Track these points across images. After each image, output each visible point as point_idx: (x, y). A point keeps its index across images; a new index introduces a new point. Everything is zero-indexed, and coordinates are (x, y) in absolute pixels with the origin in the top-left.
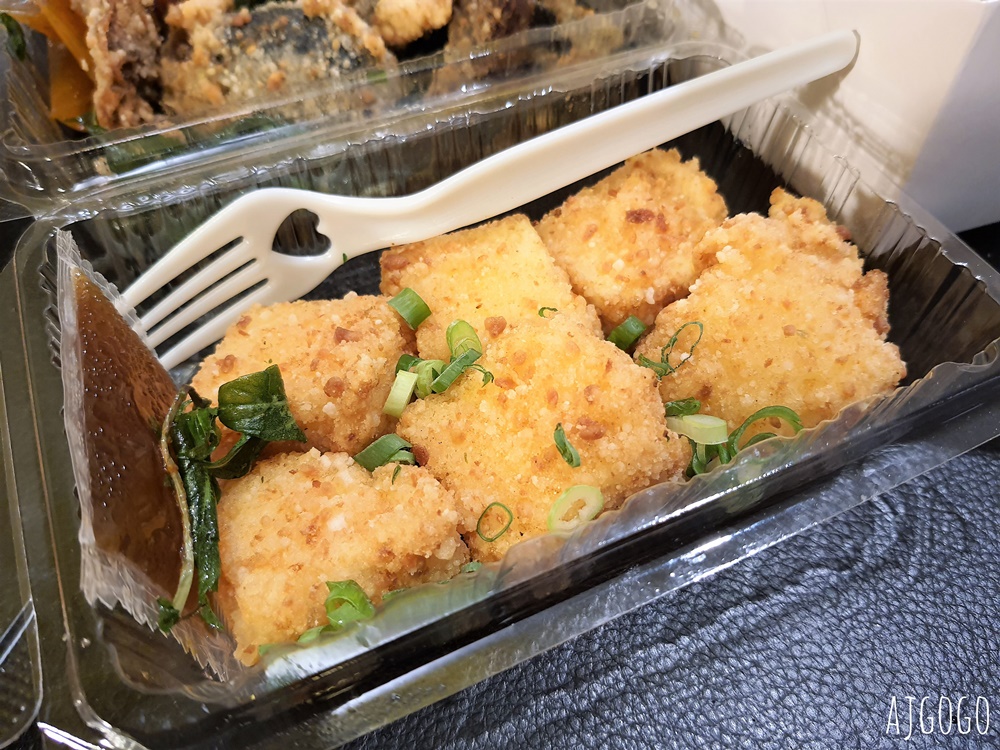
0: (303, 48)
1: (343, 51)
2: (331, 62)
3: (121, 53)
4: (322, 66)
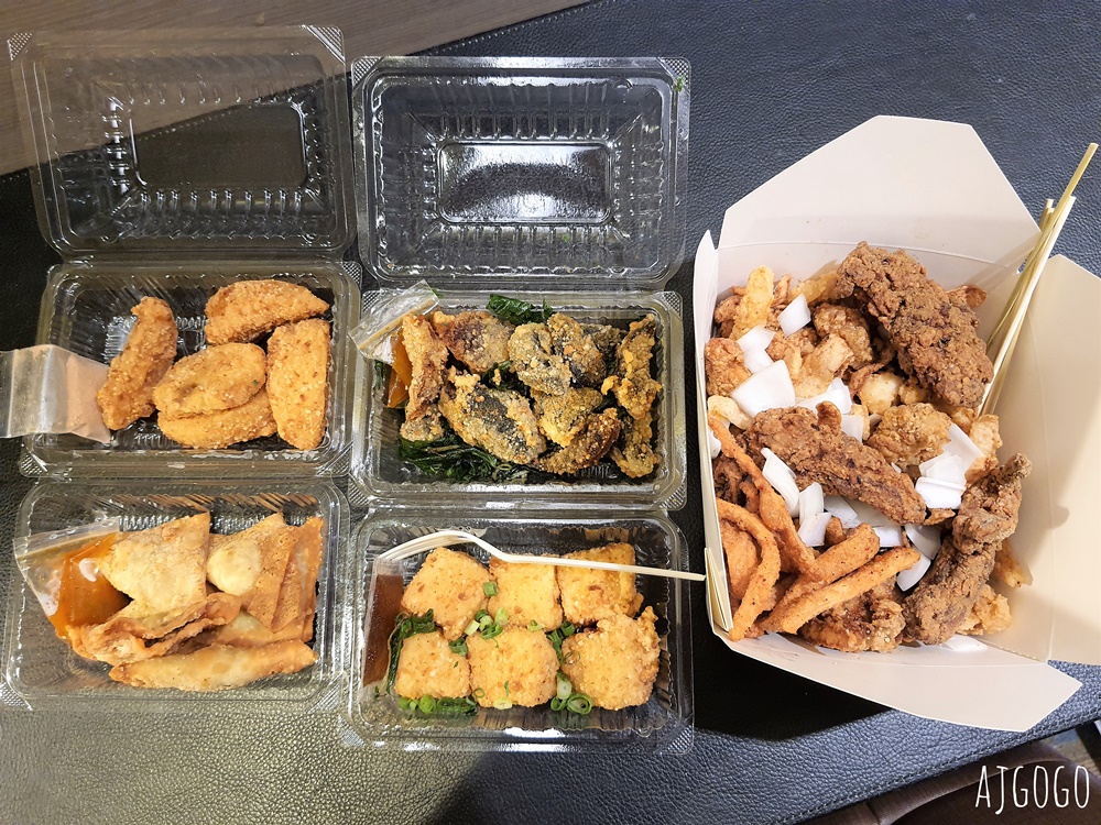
0: (500, 430)
1: (517, 439)
2: (511, 441)
3: (423, 399)
4: (506, 442)
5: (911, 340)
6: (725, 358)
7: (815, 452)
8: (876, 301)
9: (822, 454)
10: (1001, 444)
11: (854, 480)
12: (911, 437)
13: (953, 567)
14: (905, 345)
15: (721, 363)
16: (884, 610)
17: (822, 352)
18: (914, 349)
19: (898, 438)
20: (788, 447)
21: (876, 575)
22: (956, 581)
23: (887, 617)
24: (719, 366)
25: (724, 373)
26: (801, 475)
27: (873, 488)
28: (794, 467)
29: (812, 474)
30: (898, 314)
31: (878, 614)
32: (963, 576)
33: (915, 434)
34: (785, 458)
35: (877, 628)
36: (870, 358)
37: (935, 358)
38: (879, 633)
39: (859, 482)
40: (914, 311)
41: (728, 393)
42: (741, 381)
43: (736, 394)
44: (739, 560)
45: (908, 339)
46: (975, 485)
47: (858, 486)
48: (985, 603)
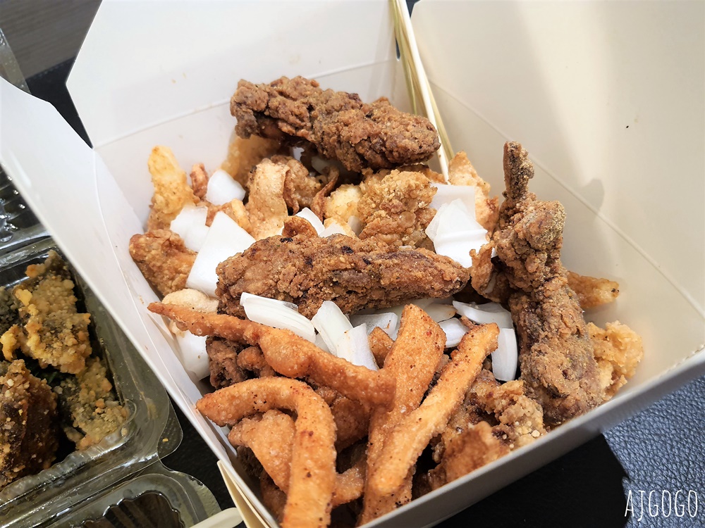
5: (338, 129)
6: (155, 245)
7: (300, 262)
8: (283, 116)
9: (309, 261)
10: (488, 186)
11: (361, 264)
12: (396, 202)
13: (539, 310)
14: (335, 137)
15: (153, 252)
16: (503, 397)
17: (258, 184)
18: (345, 133)
19: (383, 213)
20: (266, 277)
21: (462, 365)
22: (554, 322)
23: (513, 402)
24: (154, 258)
25: (164, 265)
26: (302, 301)
27: (390, 262)
28: (287, 297)
29: (312, 291)
30: (312, 119)
31: (499, 408)
32: (557, 311)
33: (397, 197)
34: (272, 292)
35: (510, 424)
36: (318, 185)
37: (368, 126)
38: (519, 430)
39: (368, 263)
40: (324, 107)
41: (182, 286)
42: (190, 265)
43: (191, 280)
44: (271, 444)
45: (334, 129)
46: (494, 230)
47: (370, 266)
48: (601, 341)
